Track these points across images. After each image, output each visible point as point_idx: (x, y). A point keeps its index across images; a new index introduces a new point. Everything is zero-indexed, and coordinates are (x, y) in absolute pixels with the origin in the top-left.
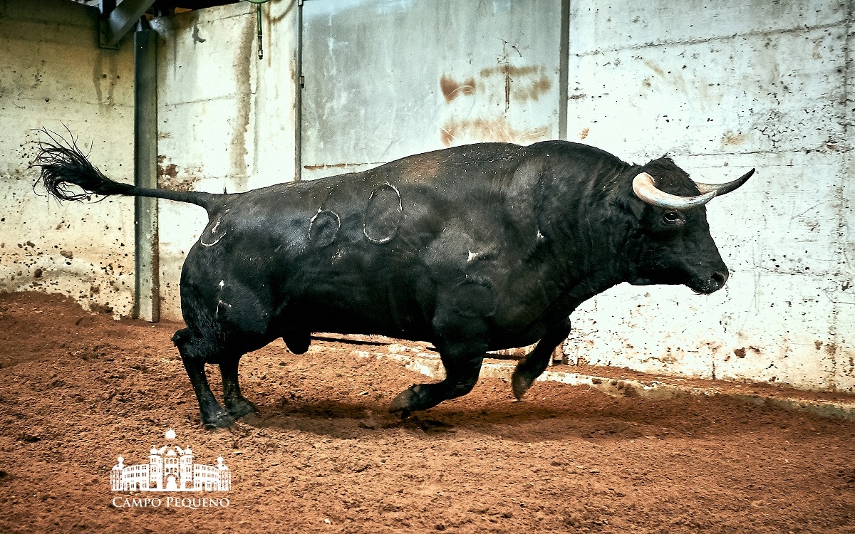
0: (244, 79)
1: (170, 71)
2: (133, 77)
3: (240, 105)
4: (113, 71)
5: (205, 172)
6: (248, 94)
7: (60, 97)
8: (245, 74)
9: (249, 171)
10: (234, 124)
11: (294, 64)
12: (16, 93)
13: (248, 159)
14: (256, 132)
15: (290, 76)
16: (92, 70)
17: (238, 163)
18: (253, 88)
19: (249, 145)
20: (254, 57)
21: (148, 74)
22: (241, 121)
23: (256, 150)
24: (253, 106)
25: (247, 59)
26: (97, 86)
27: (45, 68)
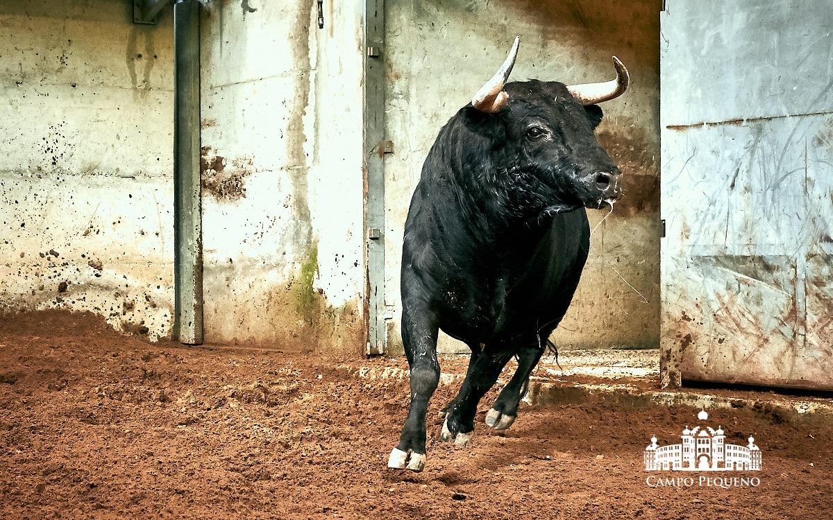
0: (300, 53)
1: (216, 47)
2: (172, 56)
3: (298, 84)
4: (149, 49)
5: (256, 164)
6: (307, 71)
7: (89, 82)
8: (304, 47)
9: (308, 161)
10: (291, 106)
11: (361, 32)
12: (39, 79)
13: (307, 147)
14: (316, 116)
15: (357, 47)
16: (124, 49)
17: (296, 152)
18: (313, 63)
19: (308, 131)
20: (313, 26)
21: (190, 51)
22: (299, 102)
23: (316, 136)
24: (312, 85)
25: (306, 29)
26: (131, 68)
27: (72, 49)
